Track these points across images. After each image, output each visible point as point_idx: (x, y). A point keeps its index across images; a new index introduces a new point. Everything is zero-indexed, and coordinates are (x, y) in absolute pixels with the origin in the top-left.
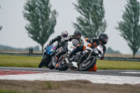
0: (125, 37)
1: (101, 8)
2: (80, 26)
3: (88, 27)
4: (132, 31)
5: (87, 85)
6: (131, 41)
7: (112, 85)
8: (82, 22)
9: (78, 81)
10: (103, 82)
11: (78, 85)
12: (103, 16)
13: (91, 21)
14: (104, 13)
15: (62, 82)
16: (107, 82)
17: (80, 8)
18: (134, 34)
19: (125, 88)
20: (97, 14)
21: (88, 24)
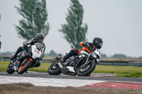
0: (68, 40)
1: (44, 11)
2: (23, 29)
3: (30, 30)
4: (75, 33)
5: (30, 88)
6: (74, 43)
7: (55, 88)
8: (24, 25)
9: (20, 84)
10: (46, 85)
11: (21, 88)
12: (46, 19)
13: (34, 24)
14: (47, 15)
15: (4, 85)
16: (49, 85)
17: (23, 11)
18: (77, 36)
19: (68, 91)
20: (40, 16)
21: (30, 27)
